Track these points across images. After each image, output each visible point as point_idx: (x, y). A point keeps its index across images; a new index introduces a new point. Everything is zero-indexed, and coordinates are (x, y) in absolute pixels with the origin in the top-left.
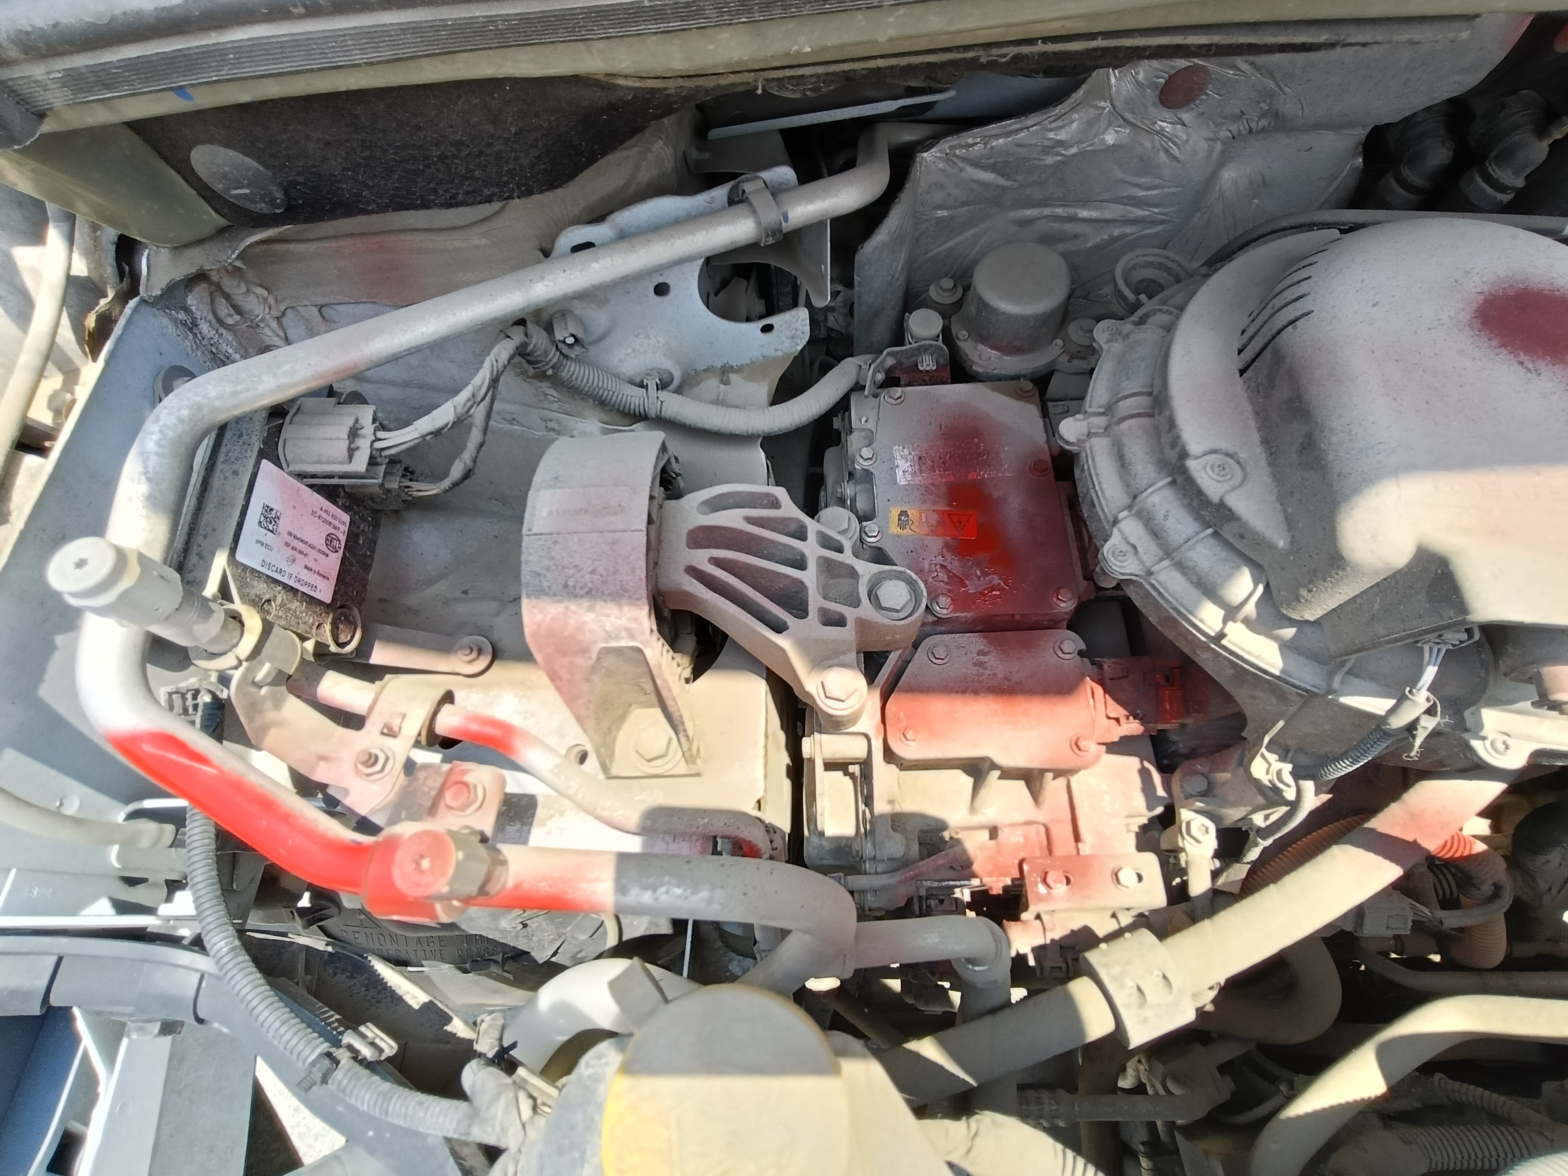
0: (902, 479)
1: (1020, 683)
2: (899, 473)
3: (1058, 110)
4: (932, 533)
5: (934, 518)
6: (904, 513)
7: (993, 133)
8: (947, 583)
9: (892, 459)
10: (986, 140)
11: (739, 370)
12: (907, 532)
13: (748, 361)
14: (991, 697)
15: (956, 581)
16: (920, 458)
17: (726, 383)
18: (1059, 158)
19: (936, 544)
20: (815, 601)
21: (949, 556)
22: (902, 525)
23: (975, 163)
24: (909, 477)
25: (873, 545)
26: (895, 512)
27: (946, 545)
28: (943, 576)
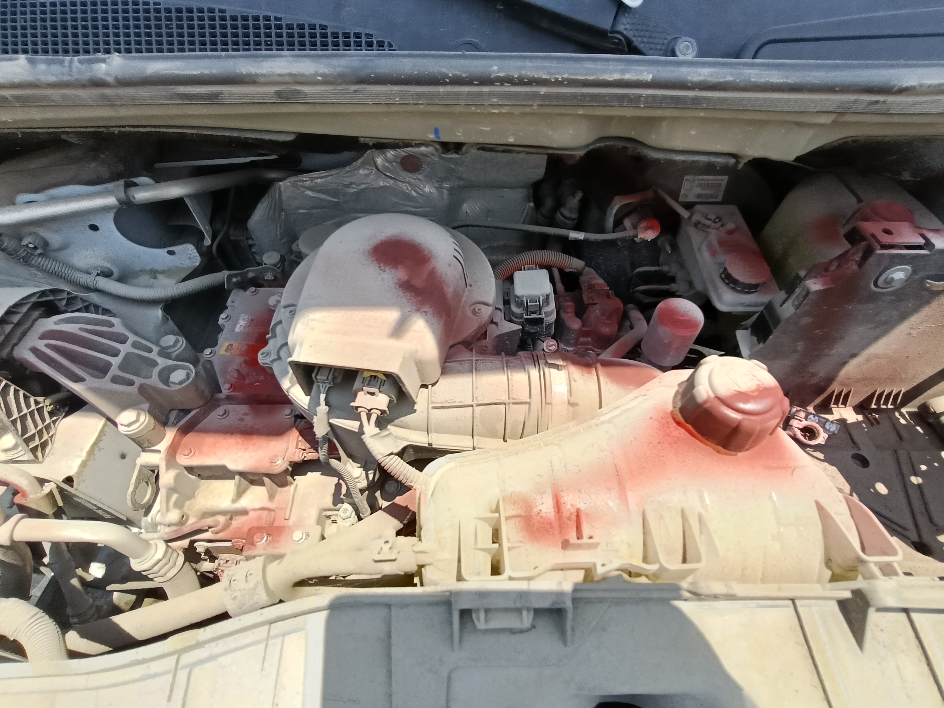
0: (238, 329)
1: (258, 429)
2: (238, 326)
3: (347, 168)
4: (241, 355)
5: (245, 348)
6: (231, 345)
7: (314, 176)
8: (235, 378)
9: (238, 319)
10: (312, 179)
11: (163, 272)
12: (228, 354)
13: (167, 269)
14: (239, 436)
15: (241, 376)
16: (252, 320)
17: (155, 278)
18: (355, 190)
19: (240, 360)
20: (114, 371)
21: (243, 365)
22: (226, 351)
23: (310, 189)
24: (242, 328)
25: (208, 359)
26: (226, 344)
27: (245, 362)
28: (236, 375)
